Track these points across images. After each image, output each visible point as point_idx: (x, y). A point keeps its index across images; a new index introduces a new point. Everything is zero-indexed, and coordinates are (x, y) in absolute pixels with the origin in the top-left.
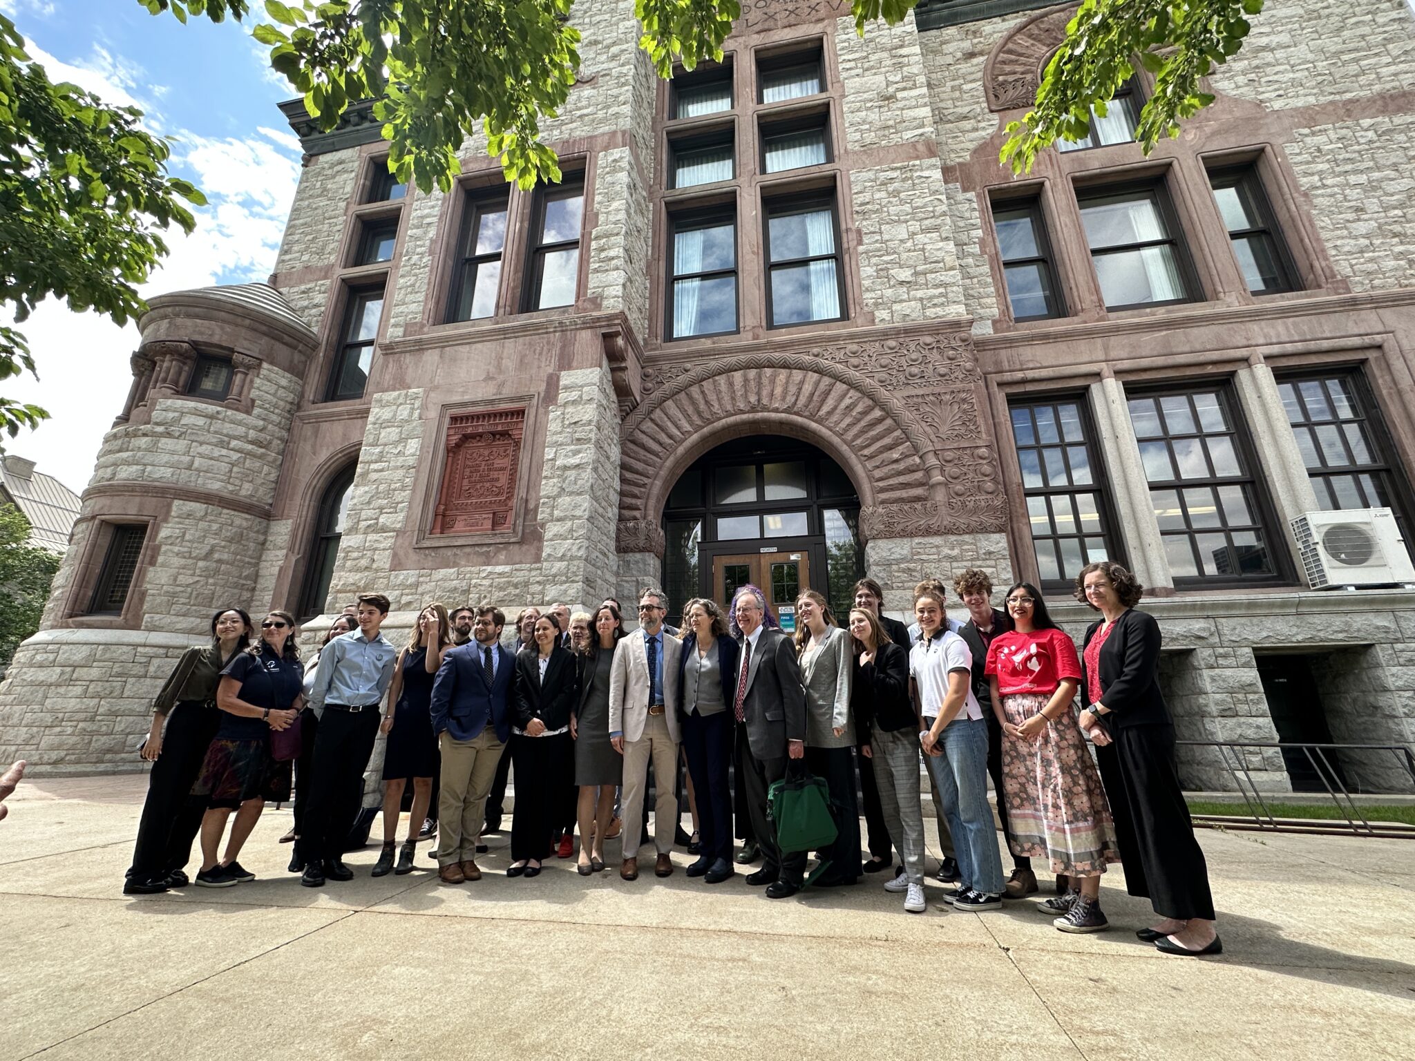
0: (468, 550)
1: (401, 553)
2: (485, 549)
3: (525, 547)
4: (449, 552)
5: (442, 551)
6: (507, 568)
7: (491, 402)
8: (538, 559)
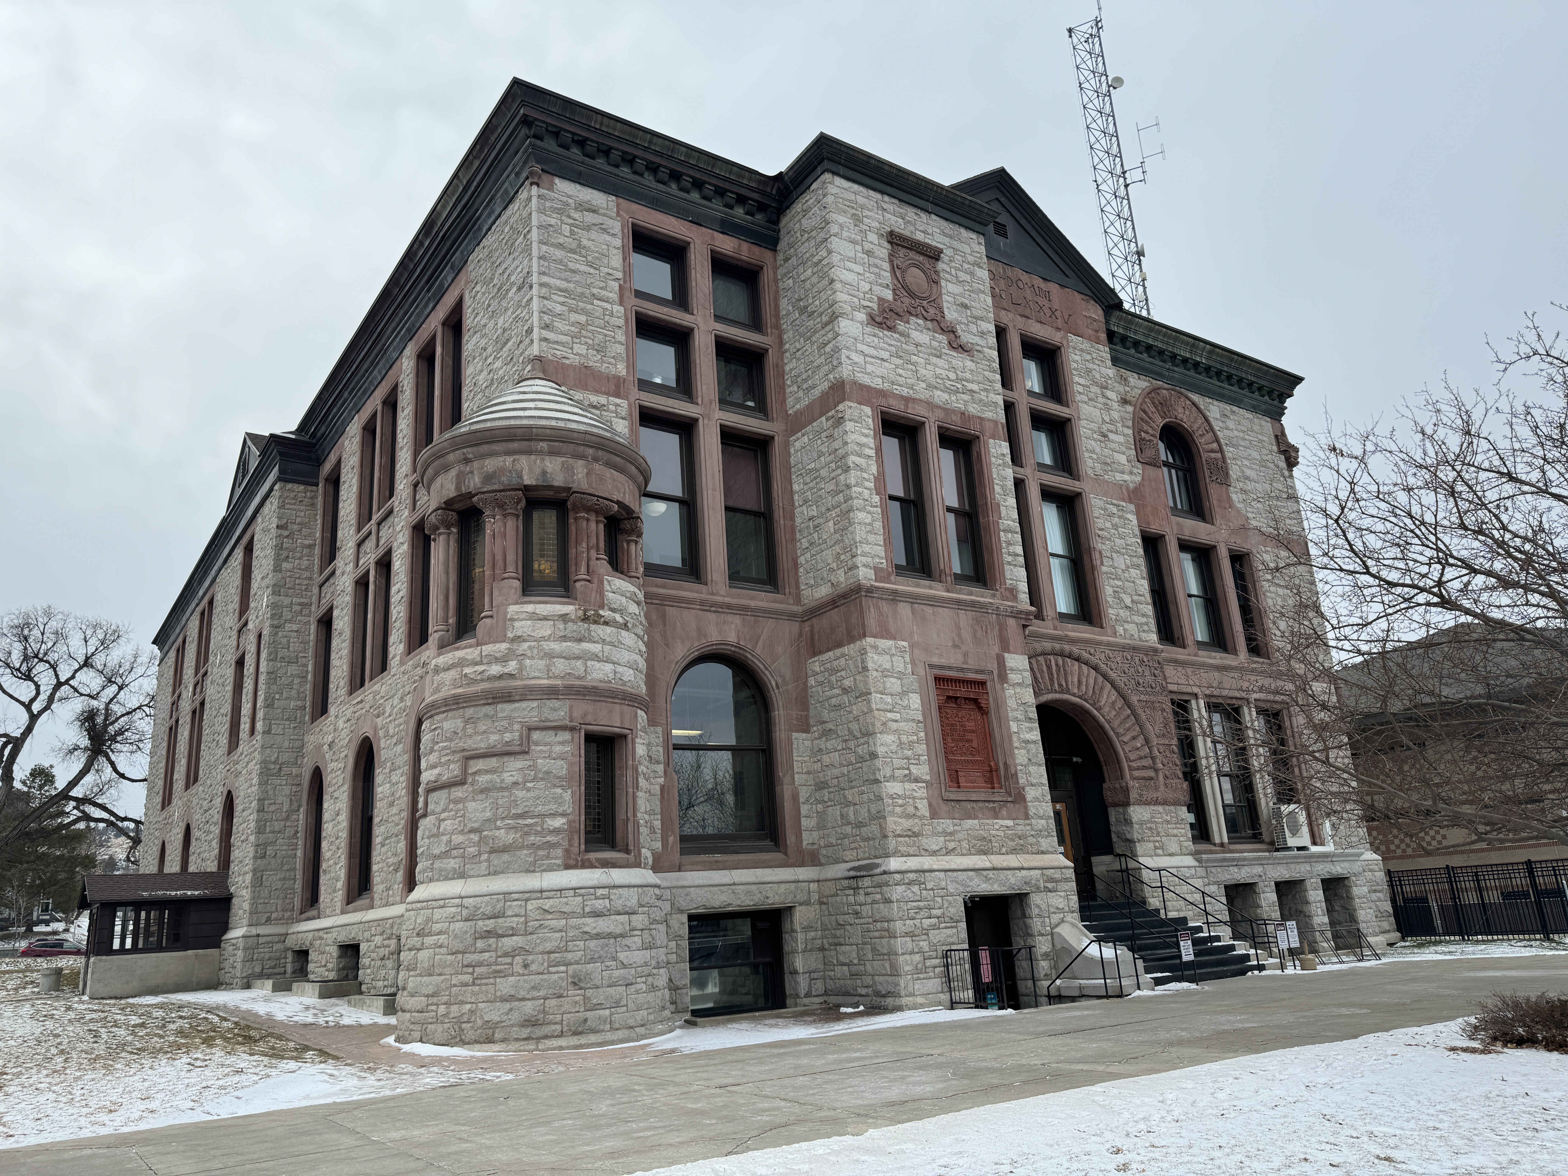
0: (981, 804)
1: (934, 803)
2: (991, 805)
3: (1017, 806)
4: (969, 805)
5: (963, 803)
6: (1010, 823)
7: (962, 670)
8: (1027, 817)
